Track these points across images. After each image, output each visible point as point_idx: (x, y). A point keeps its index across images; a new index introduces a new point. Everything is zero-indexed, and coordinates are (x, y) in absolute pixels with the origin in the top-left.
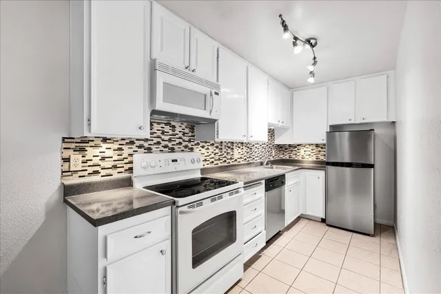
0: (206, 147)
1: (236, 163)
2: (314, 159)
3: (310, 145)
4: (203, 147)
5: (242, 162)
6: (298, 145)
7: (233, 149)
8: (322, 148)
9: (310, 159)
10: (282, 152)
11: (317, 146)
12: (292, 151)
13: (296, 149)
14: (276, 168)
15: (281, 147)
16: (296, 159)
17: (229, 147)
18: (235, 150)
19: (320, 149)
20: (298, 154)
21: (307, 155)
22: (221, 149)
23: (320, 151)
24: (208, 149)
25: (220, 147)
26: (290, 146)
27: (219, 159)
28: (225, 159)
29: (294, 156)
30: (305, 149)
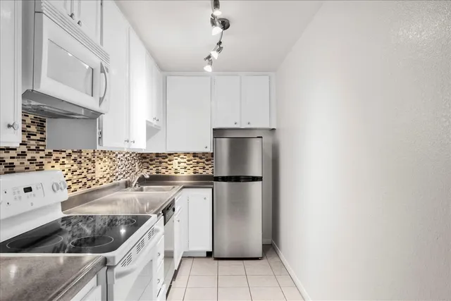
0: (62, 160)
1: (98, 186)
2: (191, 173)
3: (186, 154)
4: (57, 160)
5: (105, 185)
6: (170, 154)
7: (94, 162)
8: (201, 158)
9: (186, 174)
10: (146, 164)
11: (195, 155)
12: (160, 162)
13: (166, 160)
14: (147, 190)
15: (145, 158)
16: (167, 174)
17: (90, 160)
18: (97, 164)
19: (198, 160)
20: (170, 167)
21: (181, 168)
22: (80, 163)
23: (198, 163)
24: (63, 163)
25: (79, 160)
26: (158, 155)
27: (78, 182)
28: (85, 180)
29: (164, 171)
30: (179, 160)
